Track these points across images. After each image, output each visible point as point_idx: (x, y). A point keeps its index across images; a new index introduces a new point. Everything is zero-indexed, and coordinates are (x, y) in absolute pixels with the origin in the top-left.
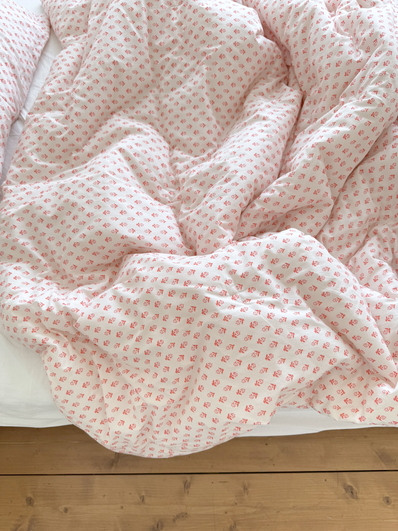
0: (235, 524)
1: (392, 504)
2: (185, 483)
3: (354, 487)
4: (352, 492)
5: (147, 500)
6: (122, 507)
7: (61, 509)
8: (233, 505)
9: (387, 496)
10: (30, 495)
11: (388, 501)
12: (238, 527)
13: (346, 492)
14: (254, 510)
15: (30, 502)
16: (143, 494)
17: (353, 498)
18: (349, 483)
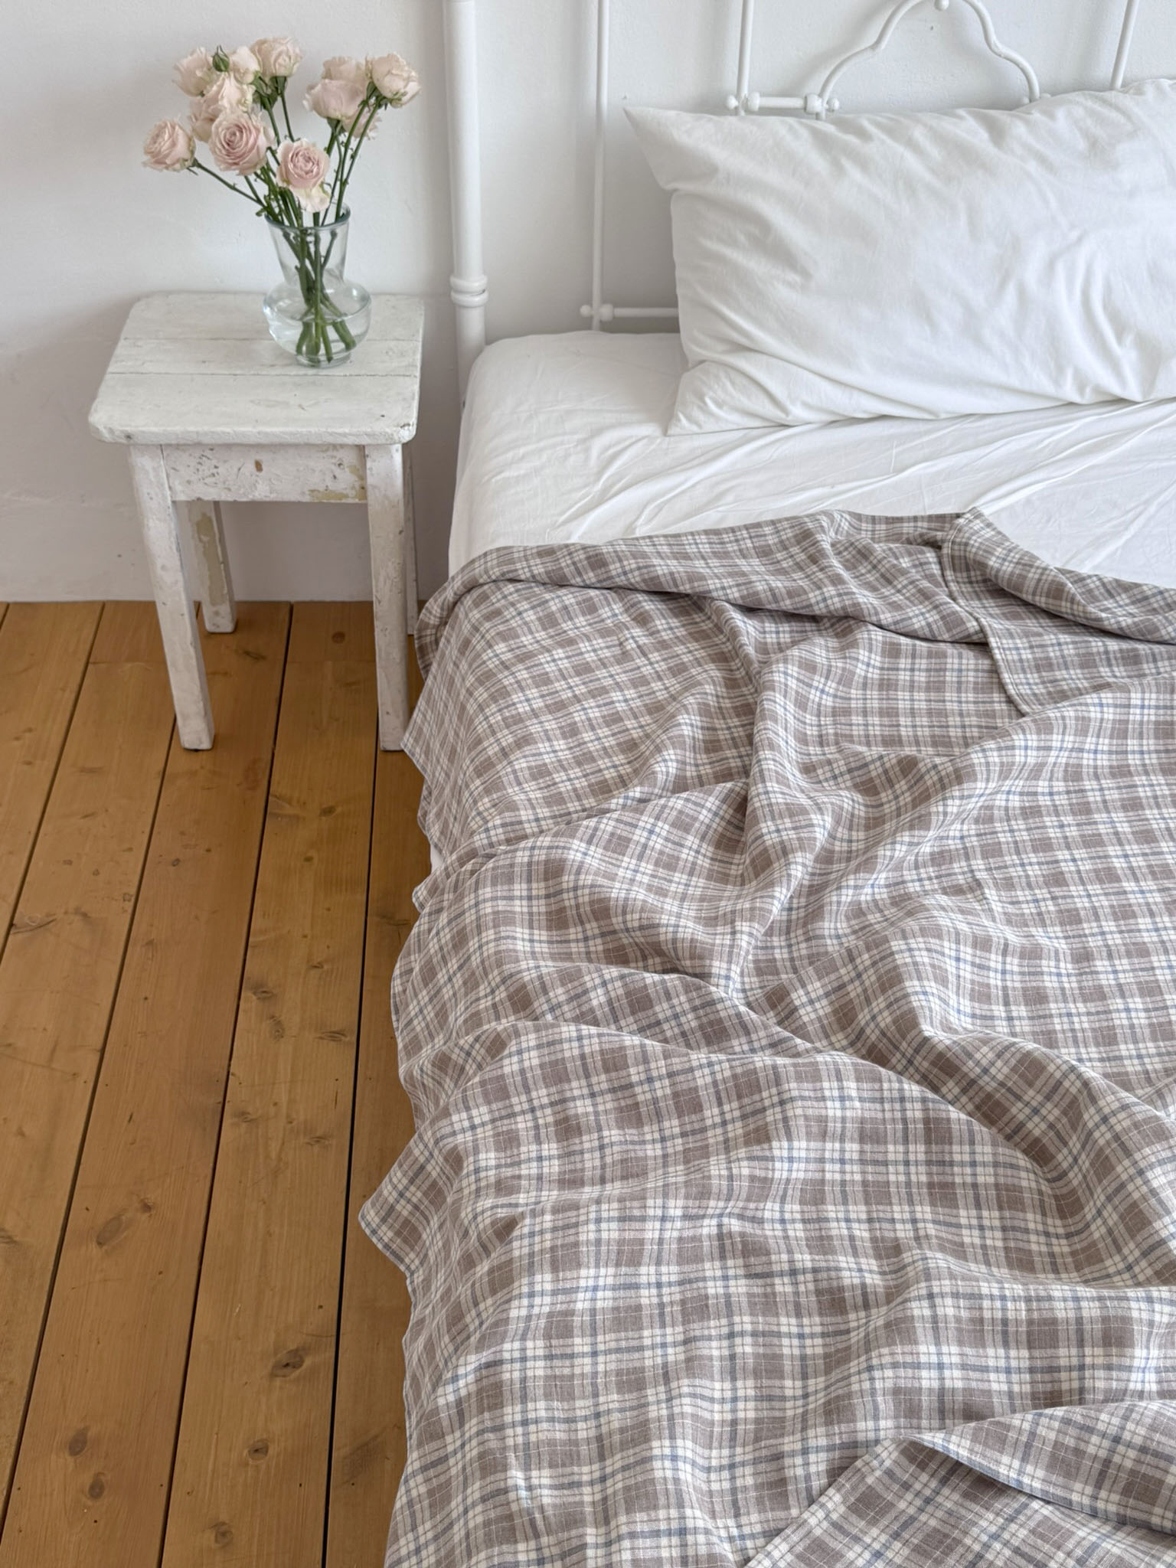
0: (251, 1120)
1: (251, 1462)
2: (341, 1033)
3: (298, 1372)
4: (287, 1365)
5: (314, 973)
6: (305, 936)
7: (313, 853)
8: (288, 1116)
9: (271, 1452)
10: (339, 810)
11: (259, 1450)
12: (244, 1125)
13: (290, 1352)
14: (273, 1155)
15: (328, 811)
16: (326, 967)
17: (275, 1367)
18: (308, 1362)
